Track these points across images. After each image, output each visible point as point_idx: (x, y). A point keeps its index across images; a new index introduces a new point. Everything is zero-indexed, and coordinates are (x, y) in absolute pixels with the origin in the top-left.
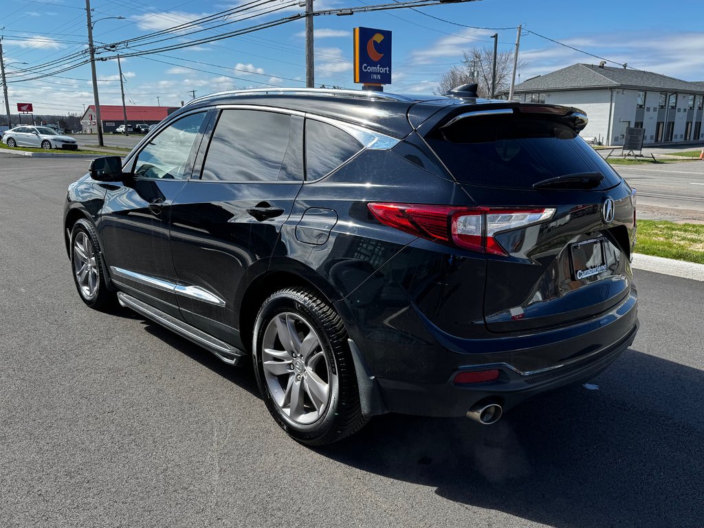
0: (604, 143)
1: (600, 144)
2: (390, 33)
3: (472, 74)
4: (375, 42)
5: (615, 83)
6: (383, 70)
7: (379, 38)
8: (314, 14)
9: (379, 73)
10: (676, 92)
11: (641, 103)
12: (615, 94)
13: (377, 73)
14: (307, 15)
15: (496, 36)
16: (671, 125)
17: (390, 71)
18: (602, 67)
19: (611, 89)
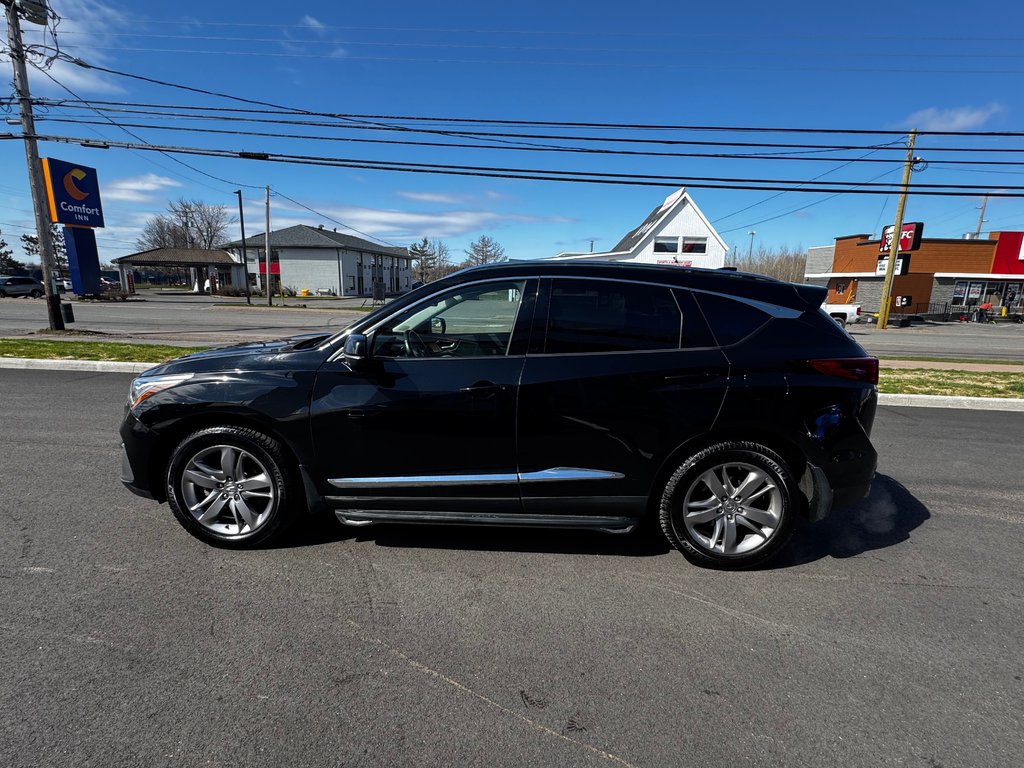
0: (338, 294)
1: (334, 294)
2: (94, 171)
3: (186, 224)
4: (74, 178)
5: (339, 244)
6: (91, 211)
7: (80, 175)
8: (38, 138)
9: (86, 214)
10: (381, 255)
11: (359, 261)
12: (340, 253)
13: (82, 214)
14: (25, 138)
15: (239, 192)
16: (381, 279)
17: (100, 212)
18: (320, 229)
19: (338, 249)
